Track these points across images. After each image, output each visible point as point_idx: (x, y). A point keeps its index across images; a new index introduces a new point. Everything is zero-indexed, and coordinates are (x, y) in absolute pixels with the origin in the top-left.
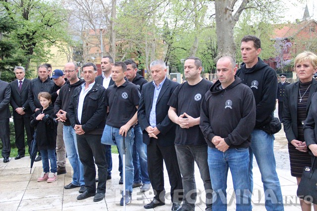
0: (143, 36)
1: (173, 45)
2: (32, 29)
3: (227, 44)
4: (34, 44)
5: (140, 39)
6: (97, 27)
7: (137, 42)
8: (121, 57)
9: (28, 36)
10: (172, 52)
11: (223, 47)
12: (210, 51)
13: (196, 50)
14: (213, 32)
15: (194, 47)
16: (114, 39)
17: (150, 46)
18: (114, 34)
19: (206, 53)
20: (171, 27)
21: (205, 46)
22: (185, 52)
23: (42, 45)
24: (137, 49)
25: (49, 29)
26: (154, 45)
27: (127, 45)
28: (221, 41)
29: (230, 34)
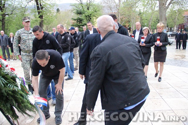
0: (130, 15)
1: (142, 18)
2: (90, 13)
3: (163, 18)
4: (91, 19)
5: (129, 16)
6: (113, 12)
7: (128, 17)
8: (122, 23)
9: (89, 16)
10: (142, 21)
11: (161, 19)
12: (157, 21)
13: (151, 20)
14: (158, 13)
15: (151, 19)
16: (119, 16)
17: (133, 18)
18: (119, 14)
19: (156, 21)
20: (142, 11)
21: (155, 19)
22: (147, 21)
23: (93, 19)
24: (128, 20)
25: (96, 13)
26: (135, 18)
27: (125, 18)
28: (161, 16)
29: (164, 14)
